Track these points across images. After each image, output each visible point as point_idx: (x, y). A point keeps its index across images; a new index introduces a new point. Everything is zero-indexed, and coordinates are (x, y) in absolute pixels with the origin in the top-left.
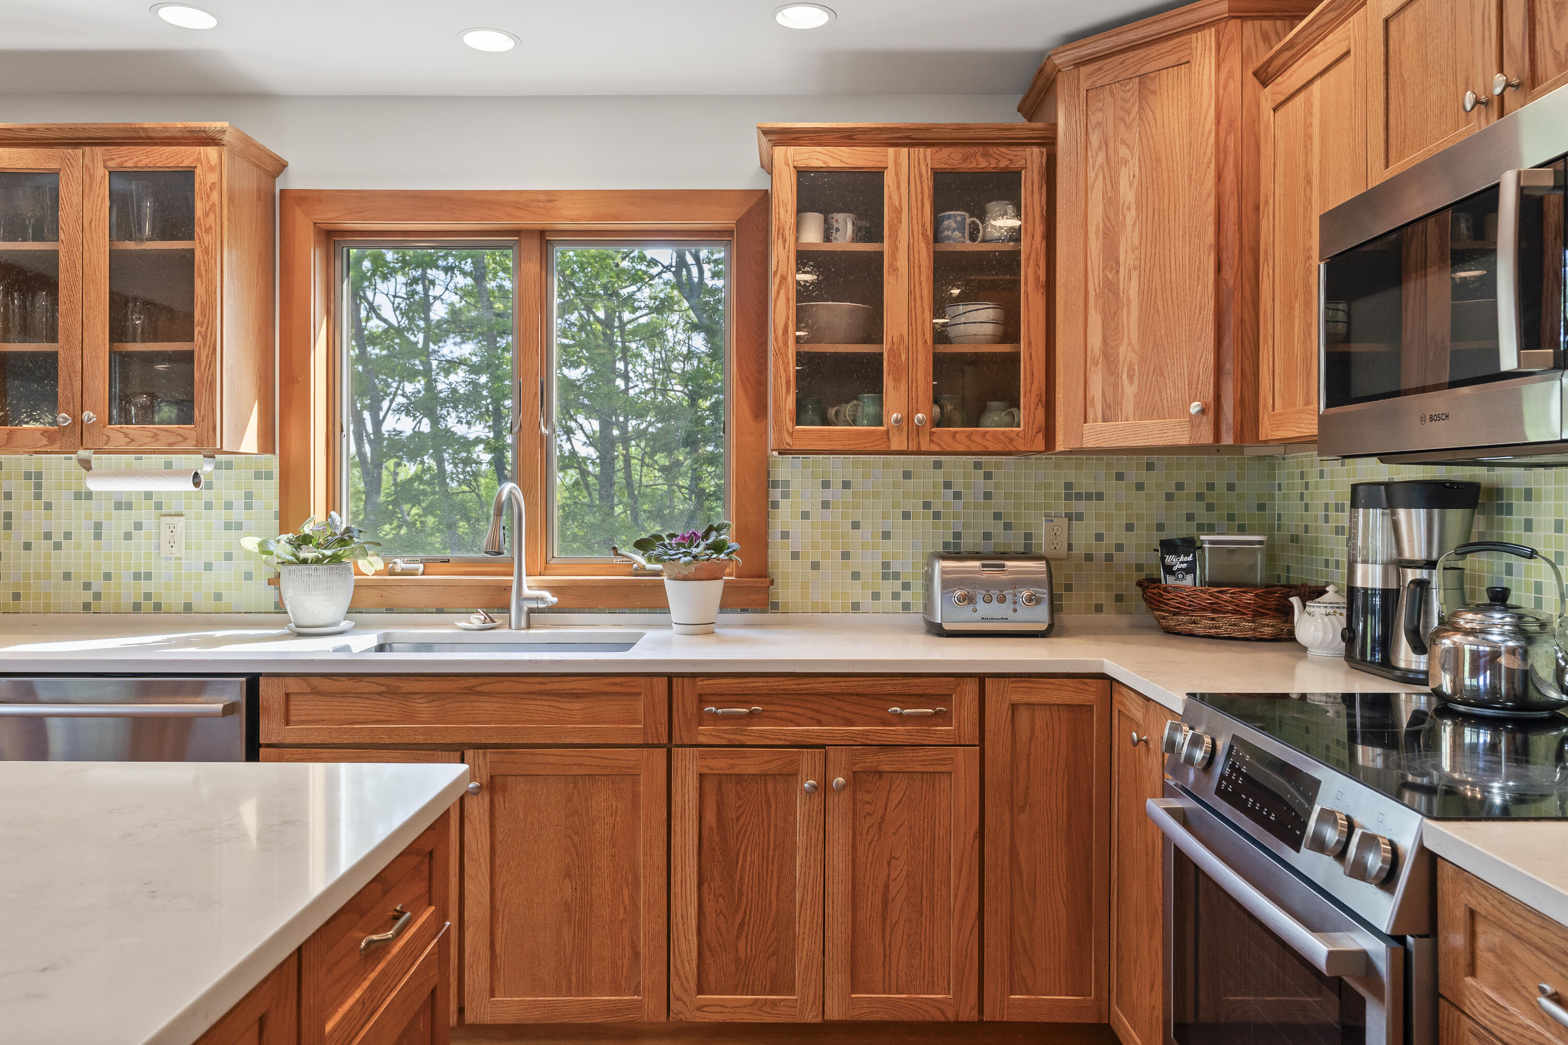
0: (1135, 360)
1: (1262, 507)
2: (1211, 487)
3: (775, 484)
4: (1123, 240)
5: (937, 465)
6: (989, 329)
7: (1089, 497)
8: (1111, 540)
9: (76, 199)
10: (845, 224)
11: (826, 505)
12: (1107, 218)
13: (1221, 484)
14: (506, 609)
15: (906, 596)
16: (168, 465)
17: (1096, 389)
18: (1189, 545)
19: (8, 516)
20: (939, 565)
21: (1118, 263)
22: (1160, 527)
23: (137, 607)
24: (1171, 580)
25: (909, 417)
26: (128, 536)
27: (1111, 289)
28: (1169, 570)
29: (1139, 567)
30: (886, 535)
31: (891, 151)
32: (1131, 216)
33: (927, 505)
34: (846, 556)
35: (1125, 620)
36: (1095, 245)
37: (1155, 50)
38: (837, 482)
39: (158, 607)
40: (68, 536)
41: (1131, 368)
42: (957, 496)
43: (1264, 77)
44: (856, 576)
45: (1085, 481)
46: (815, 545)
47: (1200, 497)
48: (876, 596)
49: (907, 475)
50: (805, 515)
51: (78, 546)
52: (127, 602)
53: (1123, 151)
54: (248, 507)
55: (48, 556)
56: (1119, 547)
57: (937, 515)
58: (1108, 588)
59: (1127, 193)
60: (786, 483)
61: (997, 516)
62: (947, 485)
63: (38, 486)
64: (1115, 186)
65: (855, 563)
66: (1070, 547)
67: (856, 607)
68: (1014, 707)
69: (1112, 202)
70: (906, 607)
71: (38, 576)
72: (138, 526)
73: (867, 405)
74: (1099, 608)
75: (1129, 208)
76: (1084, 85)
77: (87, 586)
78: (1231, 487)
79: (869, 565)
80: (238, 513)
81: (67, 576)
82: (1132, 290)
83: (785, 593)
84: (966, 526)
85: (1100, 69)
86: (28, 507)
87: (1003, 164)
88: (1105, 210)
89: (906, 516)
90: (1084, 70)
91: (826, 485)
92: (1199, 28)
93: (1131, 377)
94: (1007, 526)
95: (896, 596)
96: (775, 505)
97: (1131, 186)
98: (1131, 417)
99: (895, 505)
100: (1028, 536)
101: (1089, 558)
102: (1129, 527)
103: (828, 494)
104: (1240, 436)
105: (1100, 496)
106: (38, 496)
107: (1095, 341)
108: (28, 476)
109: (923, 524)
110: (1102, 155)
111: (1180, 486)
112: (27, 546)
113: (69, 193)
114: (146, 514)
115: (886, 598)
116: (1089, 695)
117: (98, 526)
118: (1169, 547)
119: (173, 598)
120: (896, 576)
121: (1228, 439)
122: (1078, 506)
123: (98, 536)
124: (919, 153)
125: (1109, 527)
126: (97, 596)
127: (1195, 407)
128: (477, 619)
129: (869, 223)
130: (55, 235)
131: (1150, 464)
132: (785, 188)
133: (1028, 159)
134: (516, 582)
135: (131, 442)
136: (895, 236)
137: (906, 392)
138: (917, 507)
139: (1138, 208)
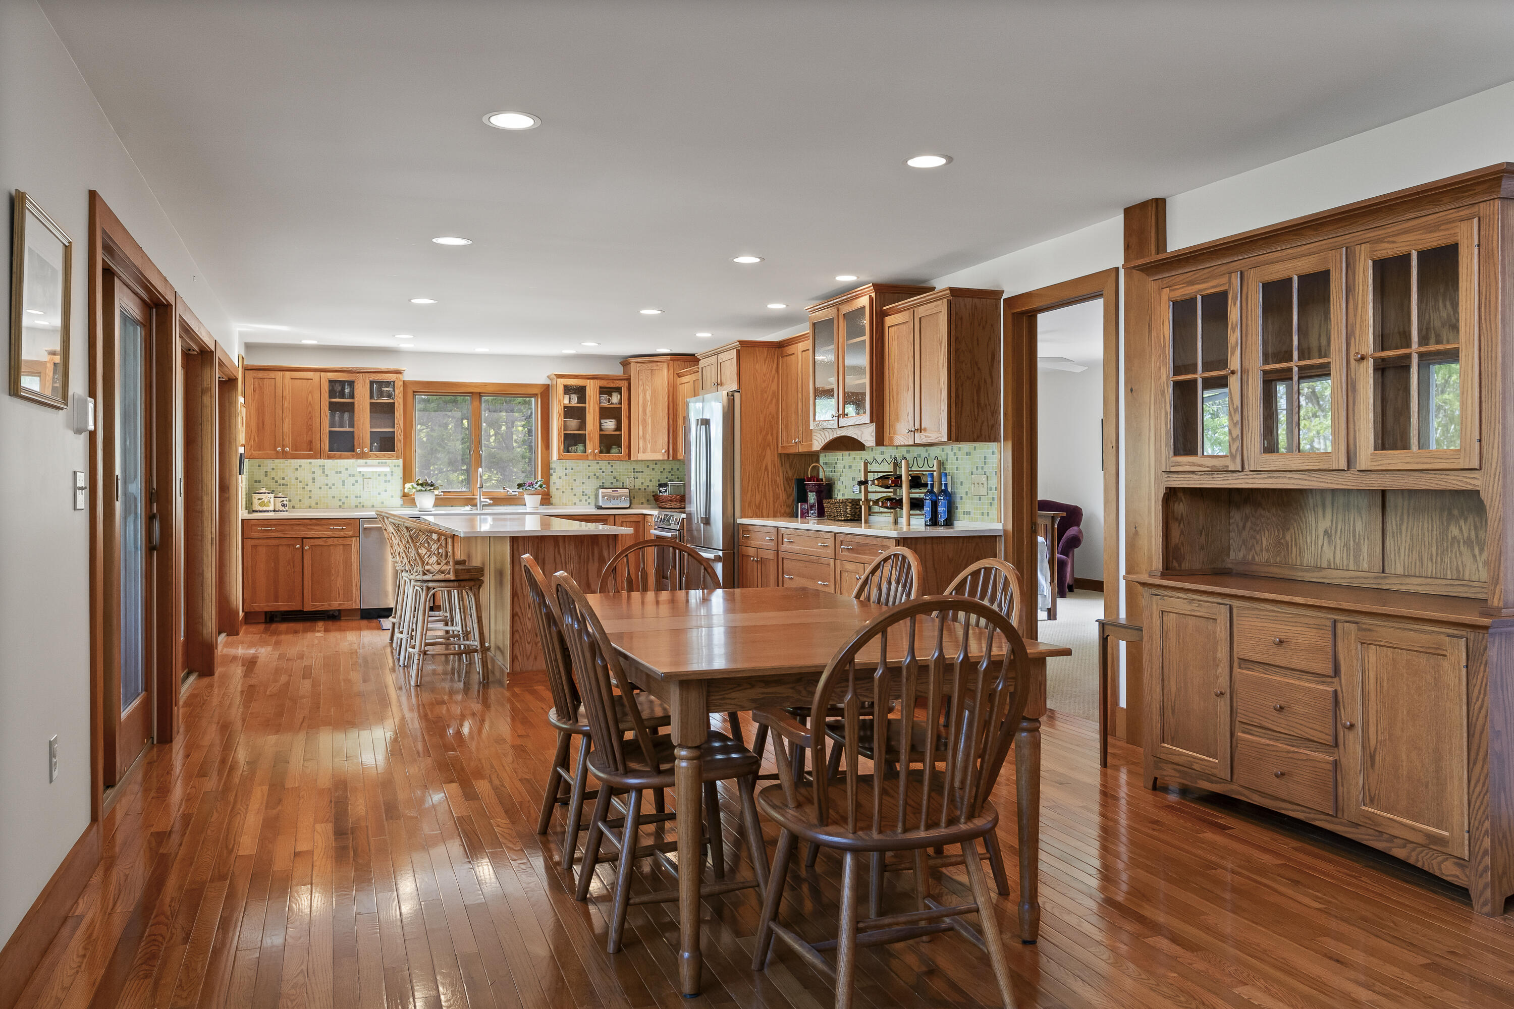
2: (672, 469)
3: (551, 469)
4: (647, 408)
5: (598, 463)
6: (613, 427)
7: (639, 472)
8: (644, 484)
9: (360, 388)
10: (575, 398)
11: (566, 475)
12: (643, 403)
13: (675, 469)
14: (476, 505)
15: (589, 501)
16: (366, 463)
17: (641, 445)
18: (665, 485)
19: (314, 479)
20: (601, 490)
21: (646, 414)
22: (659, 481)
23: (356, 506)
24: (661, 494)
25: (593, 451)
26: (353, 485)
27: (644, 420)
28: (660, 492)
29: (653, 492)
30: (583, 483)
31: (588, 381)
33: (595, 475)
34: (572, 489)
35: (650, 506)
36: (641, 409)
37: (654, 364)
38: (569, 469)
39: (363, 506)
40: (334, 485)
41: (649, 440)
42: (603, 472)
43: (679, 376)
44: (575, 495)
45: (638, 468)
46: (563, 486)
47: (670, 472)
48: (581, 501)
49: (589, 466)
50: (560, 478)
51: (337, 488)
52: (354, 504)
53: (647, 387)
54: (392, 475)
55: (327, 491)
56: (648, 486)
57: (597, 478)
58: (645, 497)
60: (554, 468)
61: (614, 478)
62: (600, 469)
63: (324, 469)
65: (574, 491)
66: (635, 486)
67: (575, 504)
69: (644, 398)
70: (589, 503)
71: (324, 497)
72: (357, 482)
73: (580, 447)
74: (642, 503)
75: (648, 401)
77: (340, 500)
78: (678, 469)
79: (578, 491)
80: (389, 477)
81: (334, 497)
82: (649, 421)
83: (553, 500)
85: (642, 366)
86: (320, 476)
87: (618, 385)
88: (643, 400)
89: (589, 478)
90: (638, 365)
91: (565, 469)
92: (664, 361)
93: (649, 443)
94: (617, 480)
95: (586, 500)
96: (552, 475)
97: (649, 396)
98: (649, 452)
100: (623, 483)
101: (640, 489)
102: (651, 481)
103: (567, 472)
104: (673, 459)
105: (642, 472)
106: (324, 473)
107: (641, 433)
108: (320, 466)
109: (594, 480)
110: (642, 387)
111: (664, 469)
112: (320, 488)
113: (358, 387)
114: (360, 479)
116: (640, 519)
117: (344, 481)
118: (661, 485)
119: (368, 504)
120: (586, 495)
121: (671, 459)
122: (637, 475)
123: (343, 485)
124: (596, 381)
126: (343, 503)
127: (663, 451)
128: (468, 508)
129: (582, 398)
130: (353, 398)
131: (656, 464)
132: (561, 389)
133: (624, 385)
134: (478, 497)
135: (377, 457)
136: (589, 403)
137: (593, 445)
138: (592, 475)
139: (651, 402)
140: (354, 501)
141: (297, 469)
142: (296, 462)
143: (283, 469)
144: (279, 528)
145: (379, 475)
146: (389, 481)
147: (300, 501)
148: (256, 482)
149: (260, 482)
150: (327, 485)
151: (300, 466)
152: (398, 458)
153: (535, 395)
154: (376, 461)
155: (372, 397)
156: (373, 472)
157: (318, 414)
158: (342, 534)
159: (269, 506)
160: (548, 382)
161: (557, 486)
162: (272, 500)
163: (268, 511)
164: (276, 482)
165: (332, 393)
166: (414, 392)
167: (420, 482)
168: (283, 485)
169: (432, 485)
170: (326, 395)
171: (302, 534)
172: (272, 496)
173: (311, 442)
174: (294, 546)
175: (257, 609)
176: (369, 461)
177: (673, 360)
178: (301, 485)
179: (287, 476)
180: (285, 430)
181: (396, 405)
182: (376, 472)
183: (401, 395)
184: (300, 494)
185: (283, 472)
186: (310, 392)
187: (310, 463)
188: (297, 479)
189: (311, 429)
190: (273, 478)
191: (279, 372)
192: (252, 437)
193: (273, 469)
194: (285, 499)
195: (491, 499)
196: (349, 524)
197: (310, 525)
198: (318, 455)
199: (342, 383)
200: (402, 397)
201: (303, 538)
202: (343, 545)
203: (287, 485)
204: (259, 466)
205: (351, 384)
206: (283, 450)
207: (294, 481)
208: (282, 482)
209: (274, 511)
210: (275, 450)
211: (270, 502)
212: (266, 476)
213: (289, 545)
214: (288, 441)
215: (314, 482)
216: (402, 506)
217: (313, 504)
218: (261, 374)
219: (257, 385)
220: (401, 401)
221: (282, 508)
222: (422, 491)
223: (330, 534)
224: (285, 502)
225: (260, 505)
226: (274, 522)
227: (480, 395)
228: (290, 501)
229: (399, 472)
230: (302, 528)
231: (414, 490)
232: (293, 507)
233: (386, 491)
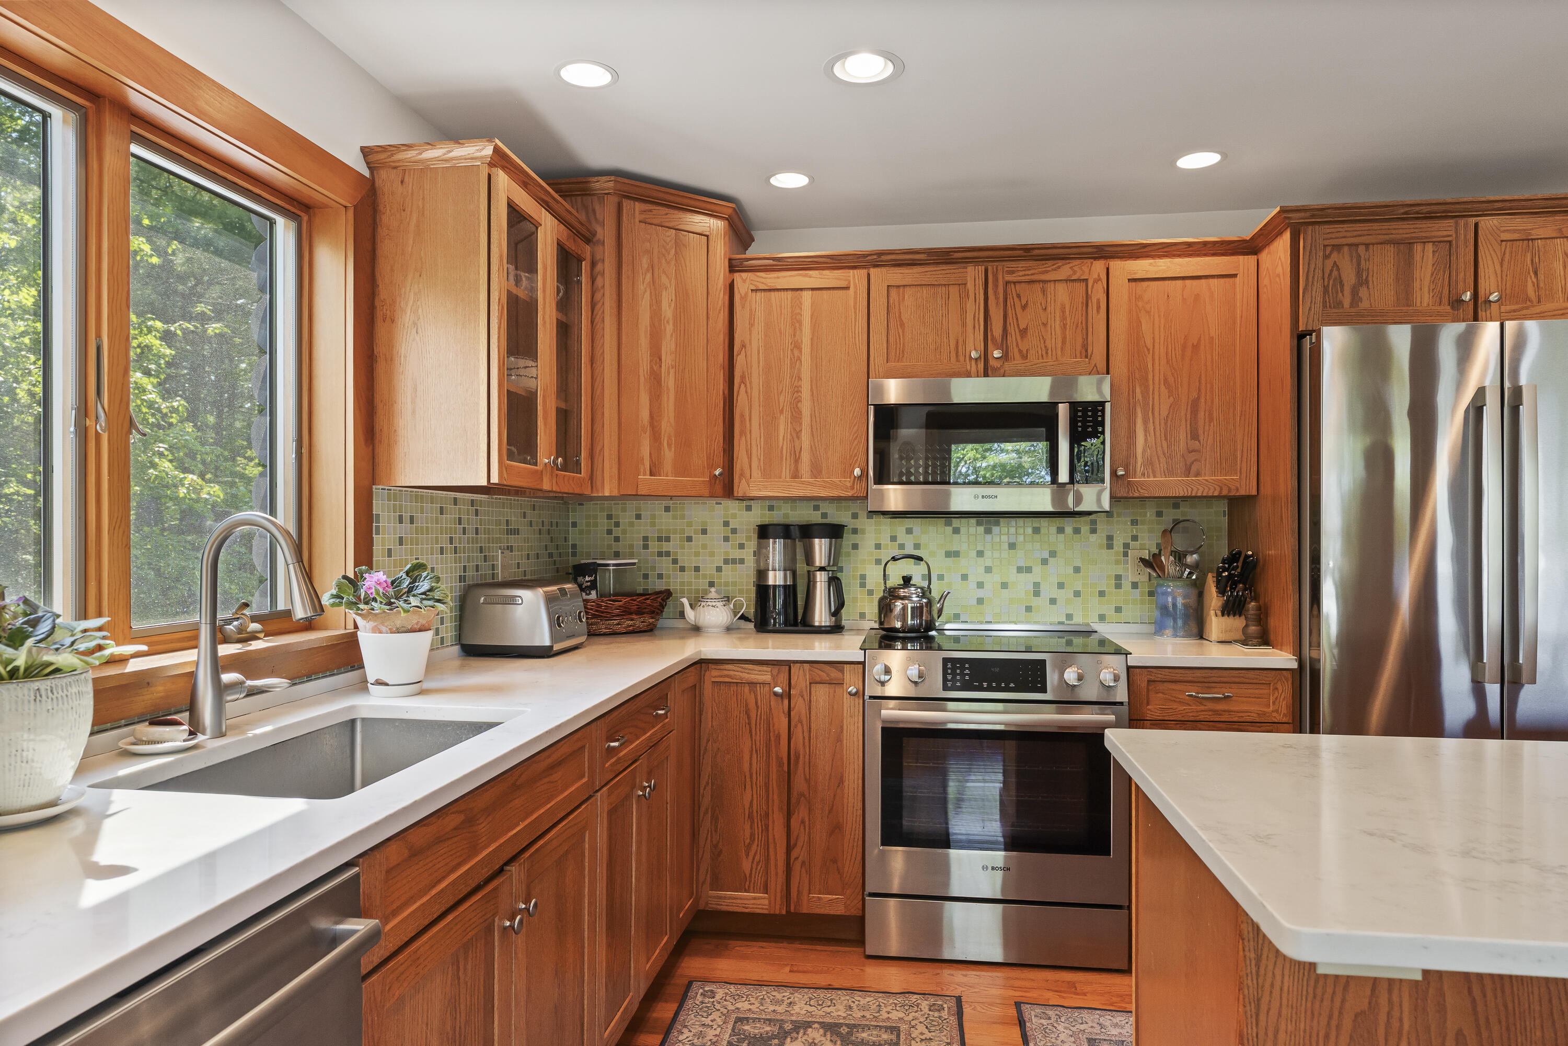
0: (672, 433)
4: (664, 343)
7: (514, 532)
12: (652, 325)
21: (660, 360)
25: (551, 461)
27: (656, 378)
32: (669, 328)
33: (451, 541)
37: (686, 217)
38: (407, 517)
41: (669, 437)
42: (464, 531)
45: (513, 518)
47: (549, 532)
50: (390, 553)
53: (664, 279)
57: (456, 550)
59: (668, 311)
61: (481, 550)
62: (460, 522)
64: (659, 302)
69: (656, 314)
75: (668, 322)
76: (638, 218)
82: (670, 382)
84: (467, 560)
85: (651, 211)
88: (651, 318)
91: (402, 520)
93: (669, 445)
94: (485, 559)
97: (670, 306)
98: (670, 473)
99: (438, 541)
110: (649, 277)
122: (511, 540)
125: (521, 557)
127: (718, 472)
132: (504, 216)
133: (586, 255)
136: (543, 291)
137: (548, 437)
139: (675, 325)
177: (729, 218)
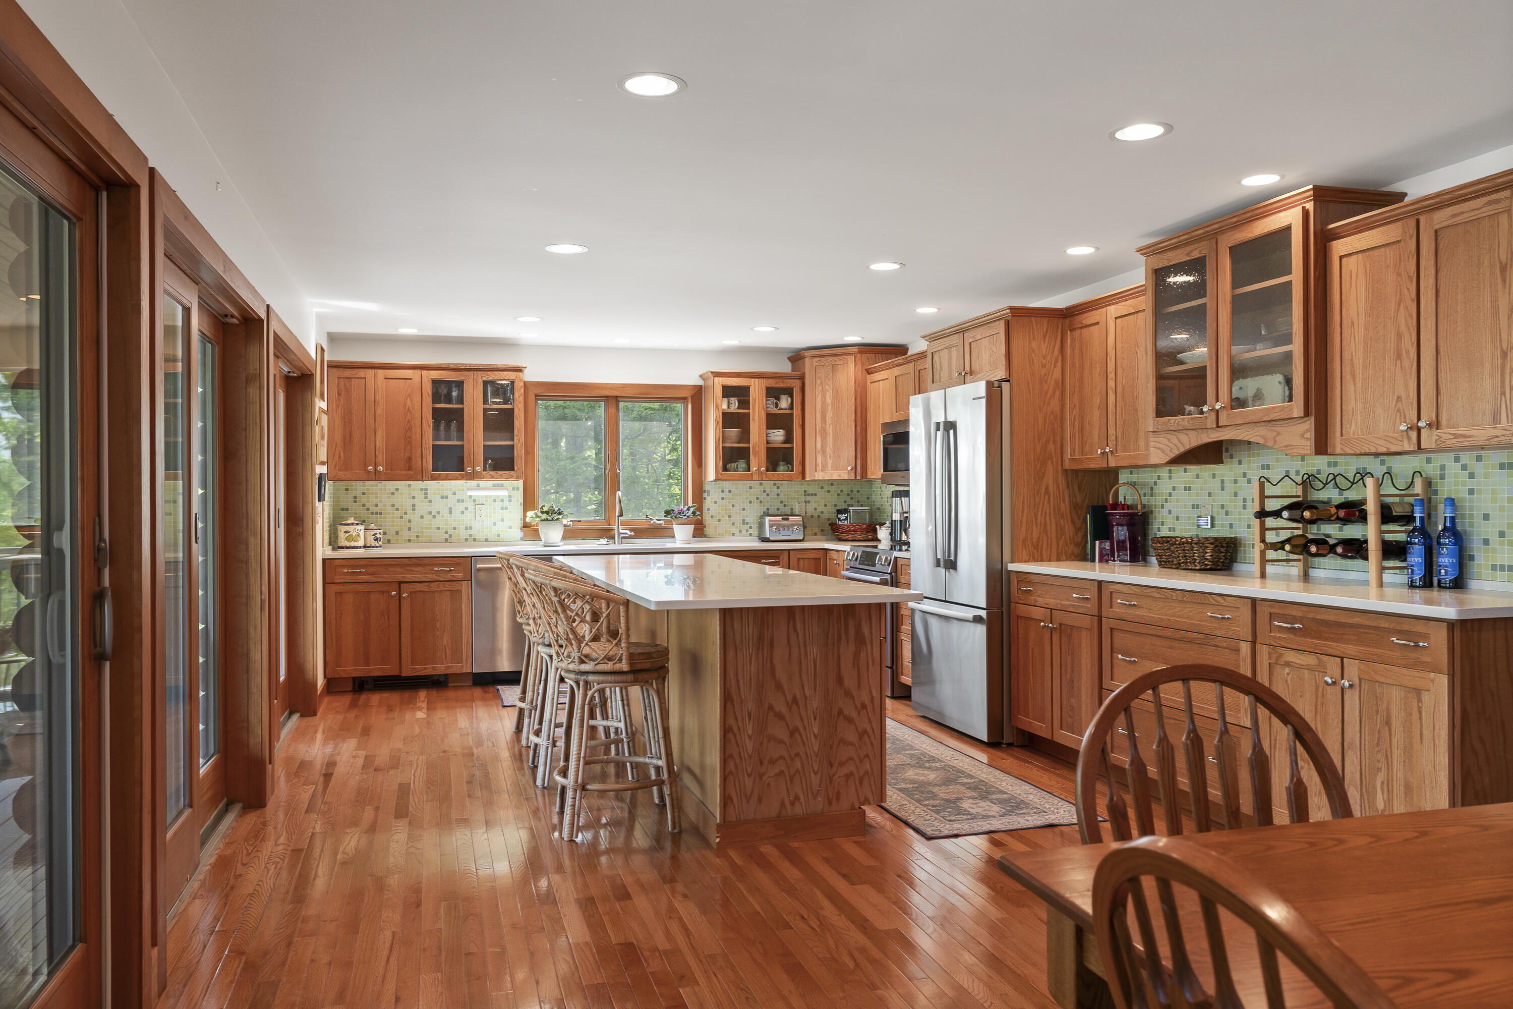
0: (831, 452)
1: (868, 498)
2: (852, 491)
3: (705, 491)
4: (827, 415)
5: (761, 484)
6: (782, 438)
7: (812, 495)
8: (819, 510)
9: (471, 390)
10: (735, 402)
11: (723, 498)
12: (822, 408)
13: (855, 490)
14: (613, 538)
15: (751, 531)
16: (478, 485)
17: (819, 461)
18: (845, 511)
19: (414, 505)
20: (767, 519)
21: (826, 422)
22: (835, 505)
23: (466, 540)
24: (840, 523)
25: (759, 469)
26: (462, 513)
27: (824, 430)
28: (839, 519)
29: (829, 519)
30: (744, 509)
31: (753, 380)
32: (830, 408)
33: (757, 498)
34: (730, 517)
35: (824, 538)
36: (819, 416)
37: (837, 358)
38: (726, 491)
39: (475, 540)
40: (438, 513)
41: (830, 455)
42: (768, 495)
43: (869, 372)
44: (733, 524)
45: (811, 490)
46: (719, 513)
47: (848, 495)
48: (740, 531)
49: (751, 488)
50: (716, 502)
51: (443, 517)
52: (463, 538)
53: (827, 387)
54: (510, 501)
55: (430, 521)
56: (822, 513)
57: (761, 502)
58: (819, 527)
59: (829, 400)
60: (709, 491)
61: (783, 502)
62: (764, 491)
63: (426, 494)
64: (825, 398)
65: (733, 519)
66: (806, 513)
67: (733, 535)
68: (799, 559)
69: (824, 402)
70: (751, 535)
71: (426, 529)
72: (466, 509)
73: (742, 464)
74: (815, 534)
75: (829, 405)
76: (815, 364)
77: (446, 532)
78: (859, 493)
79: (737, 519)
80: (506, 504)
81: (438, 528)
82: (830, 430)
83: (708, 531)
84: (771, 506)
85: (820, 360)
86: (422, 502)
87: (788, 385)
88: (821, 405)
89: (750, 502)
90: (815, 360)
91: (723, 491)
92: (849, 354)
93: (830, 458)
94: (785, 506)
95: (747, 531)
96: (705, 499)
97: (830, 398)
98: (829, 470)
99: (747, 498)
100: (794, 509)
101: (812, 516)
102: (826, 506)
103: (724, 495)
104: (862, 477)
105: (816, 495)
106: (426, 498)
107: (819, 446)
108: (422, 490)
109: (756, 505)
110: (820, 388)
111: (842, 491)
112: (422, 517)
113: (468, 389)
114: (470, 505)
115: (744, 532)
116: (820, 555)
117: (450, 509)
118: (839, 512)
119: (481, 536)
120: (747, 524)
121: (858, 478)
122: (808, 498)
123: (450, 513)
124: (761, 380)
125: (819, 506)
126: (450, 536)
127: (849, 468)
128: (604, 541)
129: (744, 403)
130: (462, 403)
131: (832, 484)
132: (719, 391)
133: (796, 385)
134: (616, 528)
135: (492, 478)
136: (754, 408)
137: (758, 461)
138: (753, 499)
139: (832, 405)
140: (463, 534)
141: (393, 494)
142: (391, 485)
143: (377, 493)
144: (370, 570)
145: (494, 501)
146: (506, 508)
147: (397, 533)
148: (342, 509)
149: (347, 509)
150: (430, 513)
151: (397, 490)
152: (518, 479)
153: (684, 400)
154: (490, 483)
155: (485, 401)
156: (486, 497)
157: (418, 423)
158: (449, 577)
159: (357, 541)
160: (700, 382)
161: (712, 512)
162: (362, 533)
163: (357, 548)
164: (368, 509)
165: (436, 398)
166: (536, 396)
167: (545, 509)
168: (376, 513)
169: (560, 514)
170: (428, 399)
171: (399, 578)
172: (362, 527)
173: (410, 459)
174: (389, 592)
175: (343, 675)
176: (482, 483)
177: (861, 352)
178: (398, 514)
179: (381, 502)
180: (378, 444)
181: (516, 411)
182: (490, 497)
183: (522, 399)
184: (397, 525)
185: (376, 497)
186: (409, 395)
187: (410, 486)
188: (393, 505)
189: (409, 442)
190: (364, 505)
191: (370, 370)
192: (337, 453)
193: (364, 493)
194: (378, 532)
195: (631, 530)
196: (459, 564)
197: (408, 565)
198: (420, 476)
199: (449, 384)
200: (523, 402)
201: (400, 583)
202: (451, 591)
203: (381, 513)
204: (347, 490)
205: (460, 385)
206: (375, 469)
207: (389, 509)
208: (374, 509)
209: (365, 547)
210: (366, 469)
211: (359, 535)
212: (355, 502)
213: (382, 592)
214: (381, 458)
215: (414, 510)
216: (522, 539)
217: (413, 538)
218: (348, 373)
219: (342, 387)
220: (521, 406)
221: (374, 543)
222: (547, 520)
223: (434, 577)
224: (378, 536)
225: (347, 539)
226: (362, 563)
227: (616, 399)
228: (385, 533)
229: (519, 496)
230: (399, 570)
231: (537, 519)
232: (389, 541)
233: (502, 520)
